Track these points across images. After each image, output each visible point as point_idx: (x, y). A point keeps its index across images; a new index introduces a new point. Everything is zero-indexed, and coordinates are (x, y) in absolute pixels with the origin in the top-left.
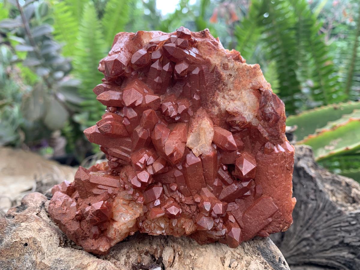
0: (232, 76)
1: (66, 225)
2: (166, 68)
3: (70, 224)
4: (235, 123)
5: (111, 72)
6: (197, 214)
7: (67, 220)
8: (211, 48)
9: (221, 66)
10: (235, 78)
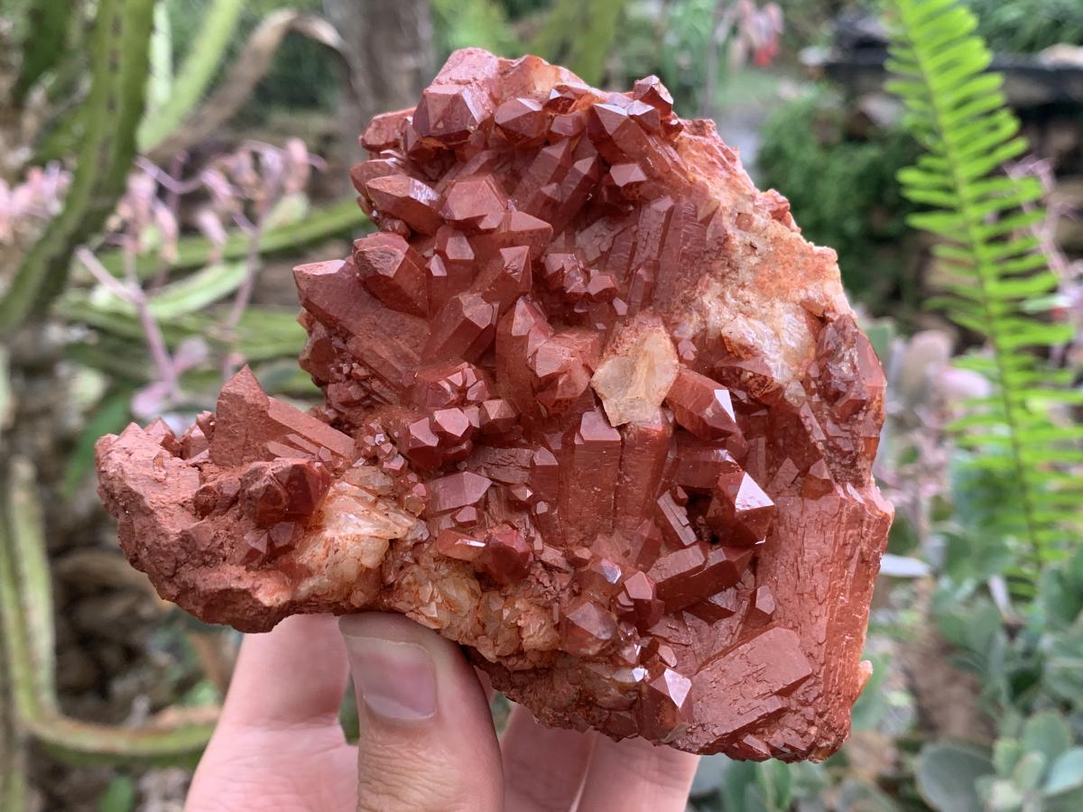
0: (757, 253)
1: (158, 512)
2: (584, 166)
3: (171, 515)
4: (739, 376)
5: (437, 124)
6: (570, 597)
7: (164, 501)
8: (715, 160)
9: (731, 215)
10: (764, 261)
